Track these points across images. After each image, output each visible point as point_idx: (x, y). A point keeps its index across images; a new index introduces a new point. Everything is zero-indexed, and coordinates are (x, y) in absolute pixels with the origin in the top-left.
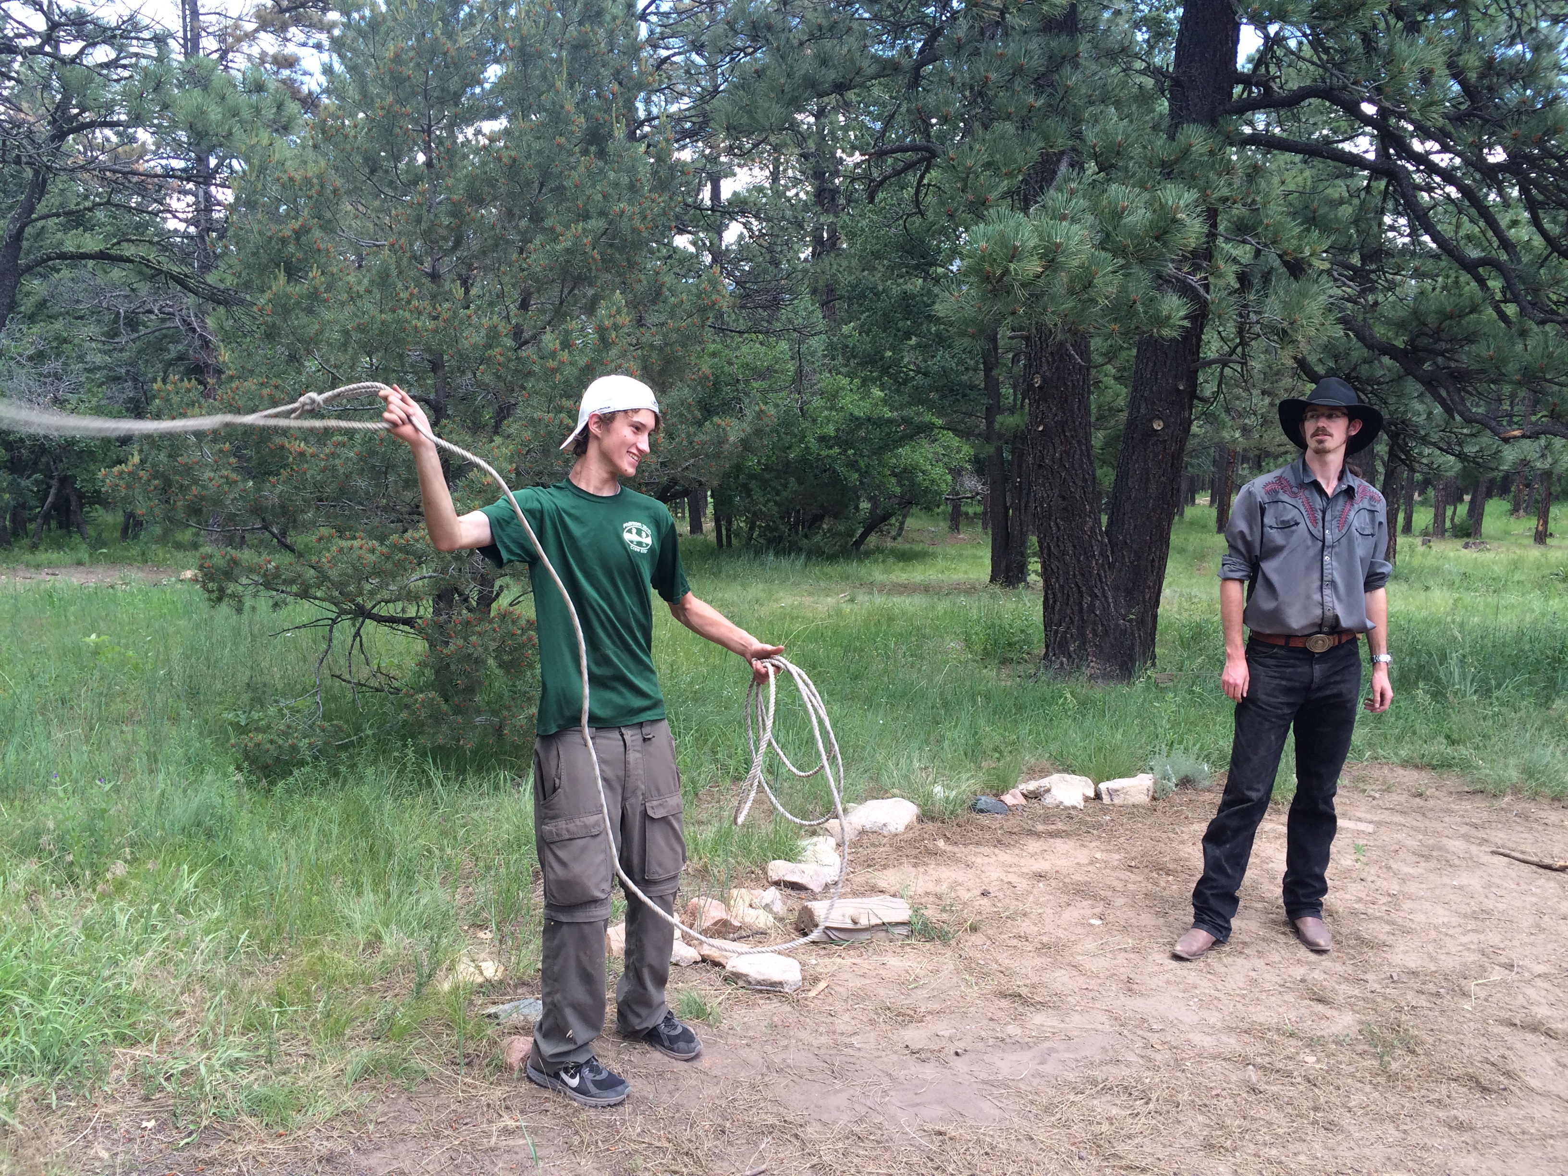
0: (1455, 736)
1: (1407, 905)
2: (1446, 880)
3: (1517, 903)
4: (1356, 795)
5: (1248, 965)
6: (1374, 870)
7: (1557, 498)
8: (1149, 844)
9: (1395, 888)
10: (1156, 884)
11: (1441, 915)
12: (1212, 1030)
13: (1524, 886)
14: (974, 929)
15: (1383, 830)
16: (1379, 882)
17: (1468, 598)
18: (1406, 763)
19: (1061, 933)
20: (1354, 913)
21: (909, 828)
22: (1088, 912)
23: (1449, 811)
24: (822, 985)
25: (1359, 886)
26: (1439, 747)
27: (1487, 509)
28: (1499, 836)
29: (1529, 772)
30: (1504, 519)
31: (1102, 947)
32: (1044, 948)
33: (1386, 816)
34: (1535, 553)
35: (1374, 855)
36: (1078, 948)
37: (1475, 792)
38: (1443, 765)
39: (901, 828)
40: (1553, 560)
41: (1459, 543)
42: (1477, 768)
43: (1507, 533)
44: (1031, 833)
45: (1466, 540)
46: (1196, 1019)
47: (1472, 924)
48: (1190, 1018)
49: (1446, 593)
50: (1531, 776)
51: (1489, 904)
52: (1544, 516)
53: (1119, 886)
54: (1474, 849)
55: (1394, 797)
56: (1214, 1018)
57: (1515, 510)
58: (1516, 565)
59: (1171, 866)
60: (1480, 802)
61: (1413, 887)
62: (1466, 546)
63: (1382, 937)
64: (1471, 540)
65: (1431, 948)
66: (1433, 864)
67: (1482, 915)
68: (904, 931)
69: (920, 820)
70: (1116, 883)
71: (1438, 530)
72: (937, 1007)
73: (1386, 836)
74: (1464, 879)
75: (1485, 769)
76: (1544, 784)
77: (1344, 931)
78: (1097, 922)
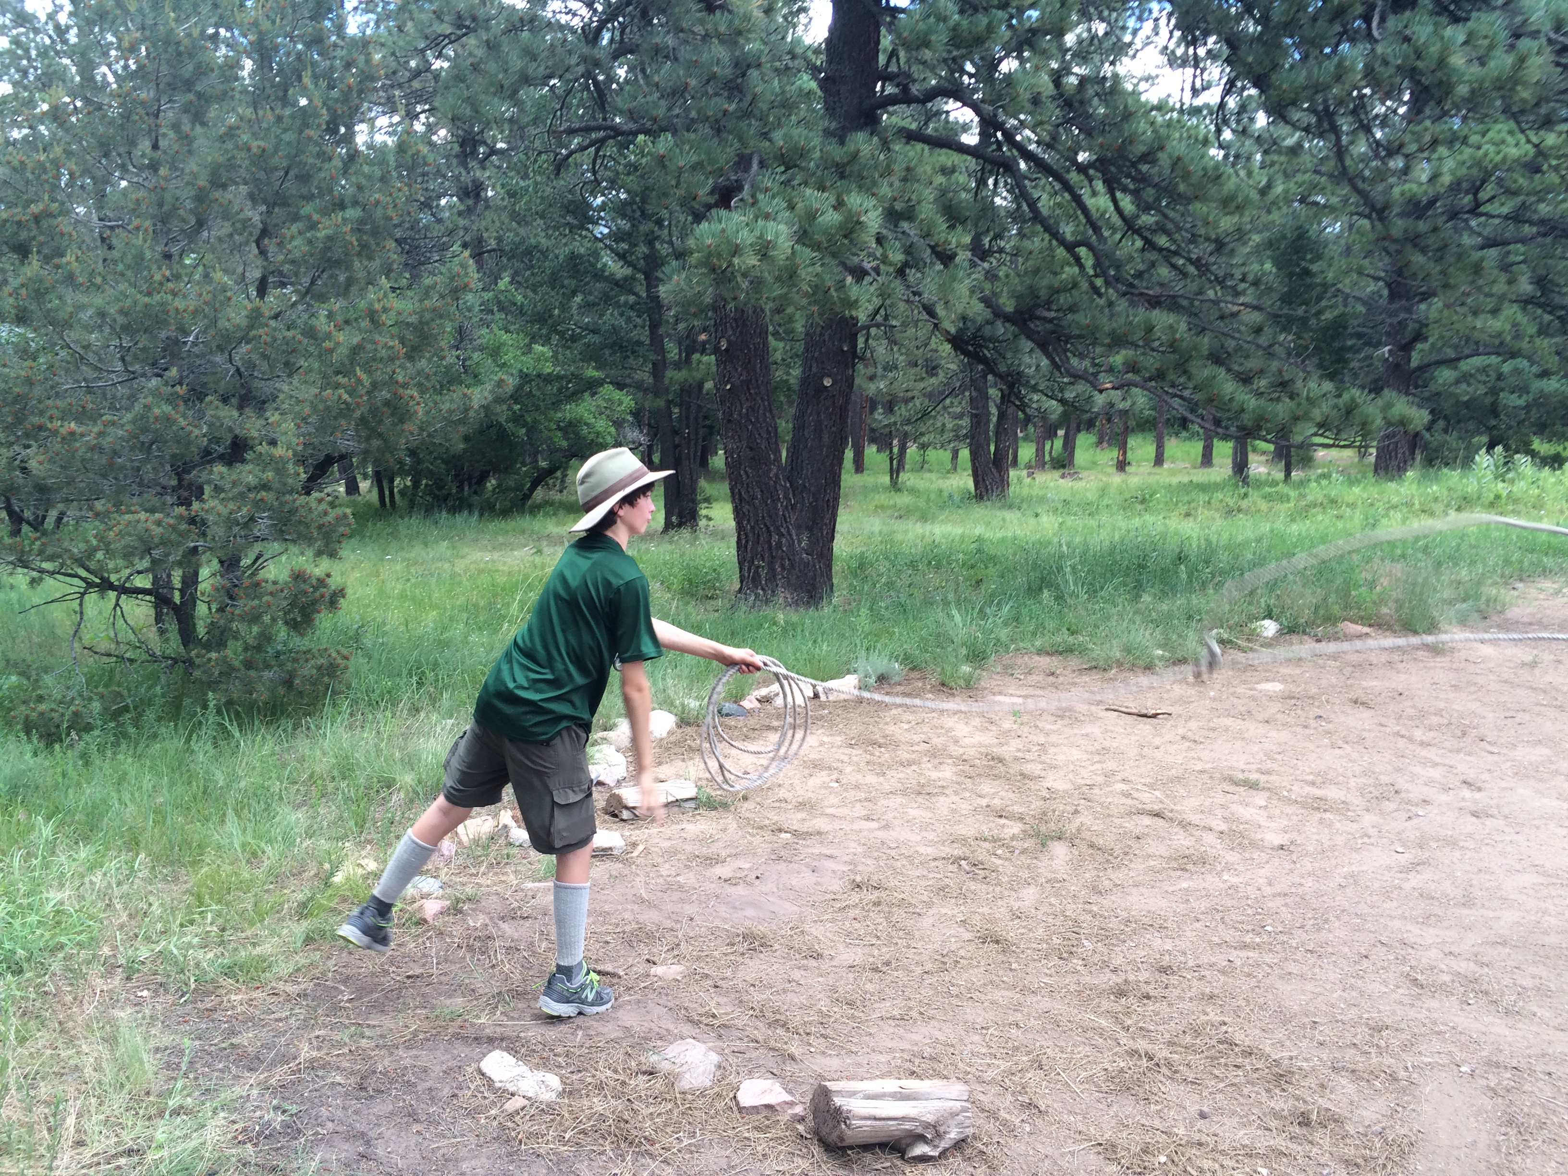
0: (1074, 628)
1: (1052, 750)
2: (1076, 731)
3: (1126, 741)
4: (1008, 679)
5: (948, 800)
6: (1026, 729)
7: (1133, 430)
8: (862, 728)
9: (1042, 740)
10: (872, 755)
11: (1076, 754)
12: (931, 843)
13: (1129, 730)
14: (745, 798)
15: (1029, 700)
16: (1031, 737)
17: (1070, 521)
18: (1040, 652)
19: (810, 795)
20: (1016, 759)
21: (671, 733)
22: (827, 779)
23: (1075, 684)
24: (641, 848)
25: (1018, 741)
26: (1063, 637)
27: (1078, 443)
28: (1109, 697)
29: (1128, 650)
30: (1091, 451)
31: (843, 800)
32: (801, 806)
33: (1031, 691)
34: (1117, 479)
35: (1025, 719)
36: (826, 803)
37: (1090, 669)
38: (1066, 651)
39: (664, 735)
40: (1132, 486)
41: (1057, 474)
42: (1092, 650)
43: (1094, 463)
44: (769, 728)
45: (1062, 471)
46: (919, 838)
47: (1097, 758)
48: (914, 838)
49: (1053, 518)
50: (1129, 652)
51: (1107, 744)
52: (1123, 447)
53: (846, 759)
54: (1093, 708)
55: (1034, 677)
56: (931, 836)
57: (1100, 442)
58: (1103, 492)
59: (882, 741)
60: (1096, 676)
61: (1054, 738)
62: (1063, 476)
63: (1037, 773)
64: (1066, 471)
65: (1071, 776)
66: (1066, 721)
67: (1104, 751)
68: (692, 804)
69: (679, 726)
70: (842, 757)
71: (1039, 463)
72: (734, 852)
73: (1031, 704)
74: (1089, 729)
75: (1097, 652)
76: (1138, 658)
77: (1011, 771)
78: (836, 785)
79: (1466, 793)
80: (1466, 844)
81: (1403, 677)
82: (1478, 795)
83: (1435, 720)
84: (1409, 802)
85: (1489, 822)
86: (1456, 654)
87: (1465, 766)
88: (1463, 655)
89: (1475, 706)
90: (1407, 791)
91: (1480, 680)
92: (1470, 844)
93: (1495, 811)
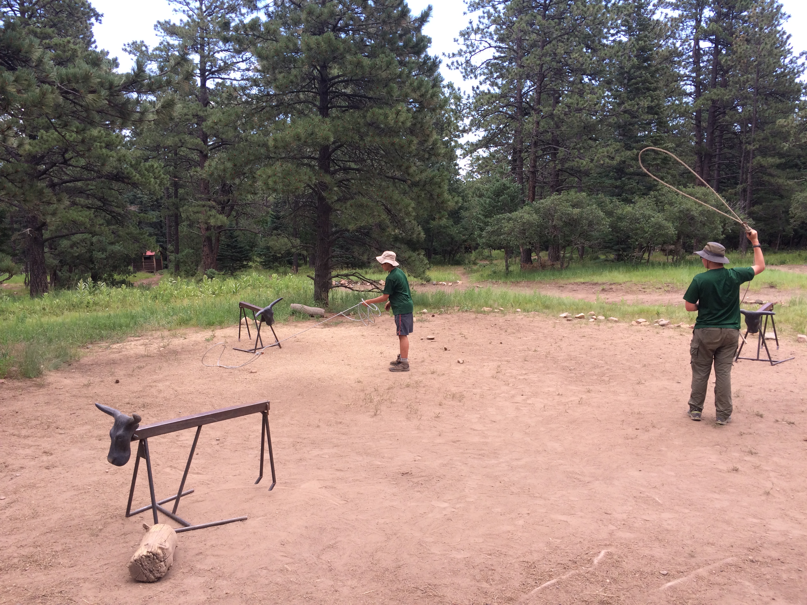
79: (45, 458)
80: (39, 485)
81: (19, 403)
82: (50, 458)
83: (34, 422)
84: (13, 470)
85: (54, 470)
86: (51, 386)
87: (46, 444)
88: (54, 386)
89: (56, 412)
90: (13, 465)
91: (61, 397)
92: (43, 484)
93: (58, 464)
